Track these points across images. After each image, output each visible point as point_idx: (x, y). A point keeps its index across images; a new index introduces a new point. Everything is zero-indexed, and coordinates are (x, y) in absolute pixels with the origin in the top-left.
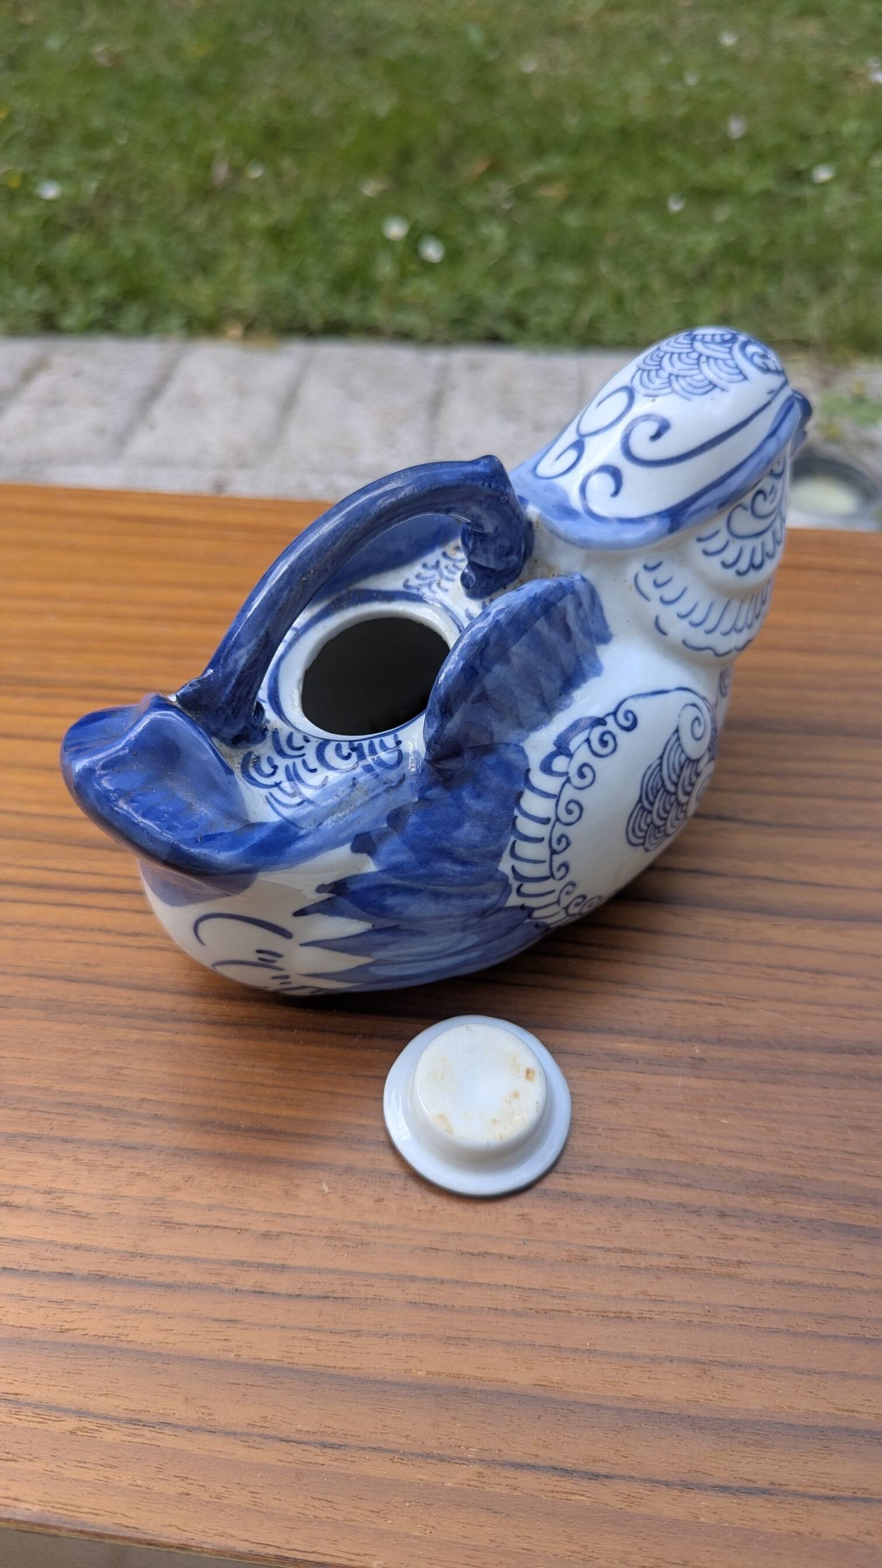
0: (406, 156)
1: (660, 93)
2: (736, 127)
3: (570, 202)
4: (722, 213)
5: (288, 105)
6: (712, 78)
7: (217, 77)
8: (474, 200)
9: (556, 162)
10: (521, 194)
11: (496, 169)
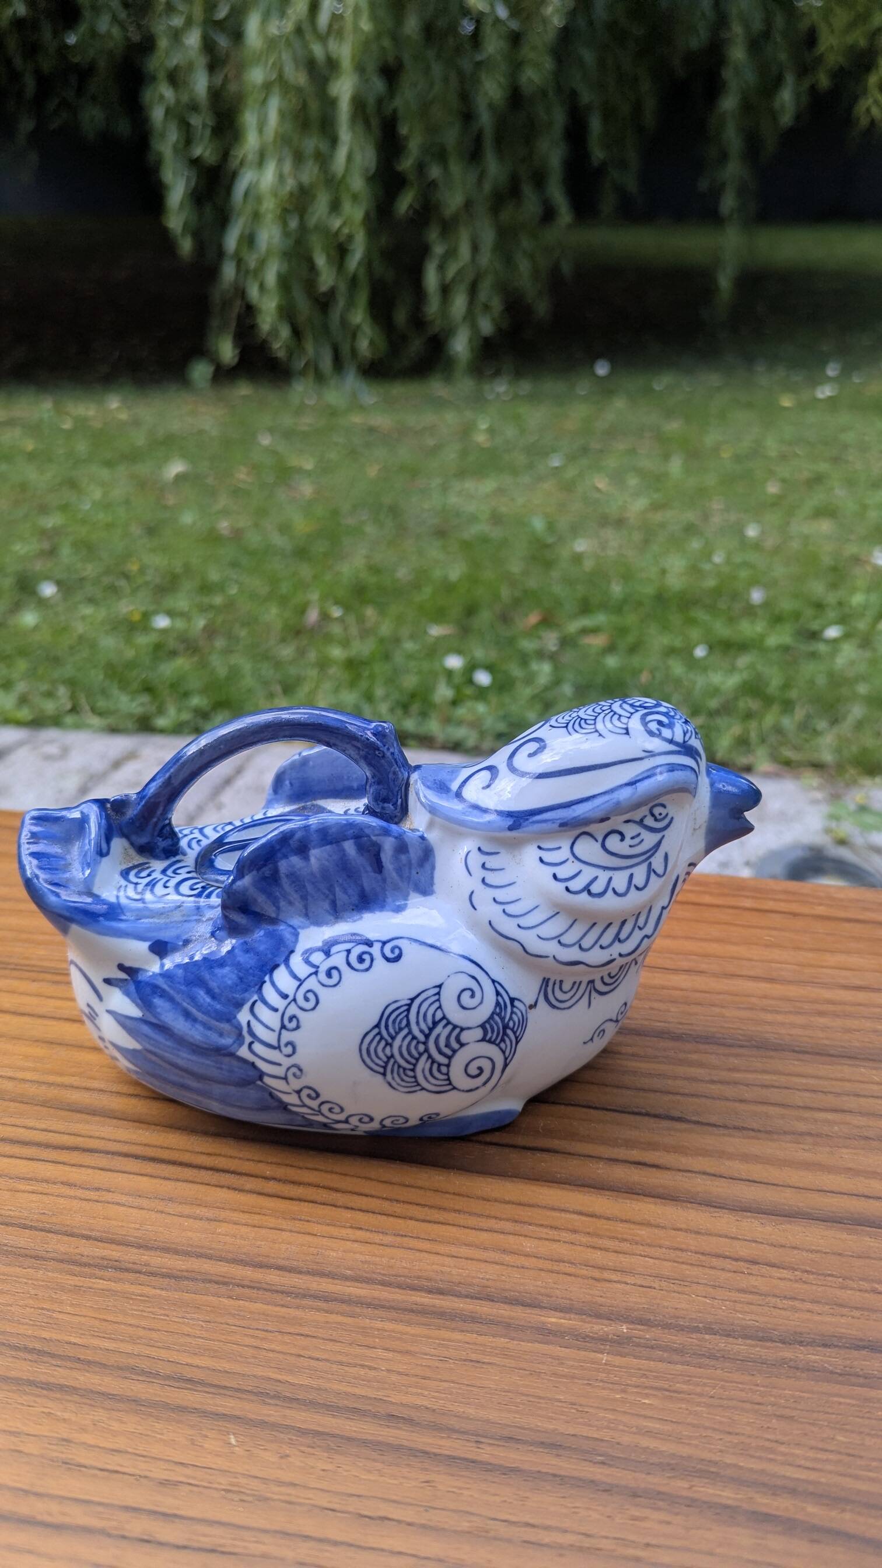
0: (471, 611)
1: (694, 570)
2: (757, 596)
3: (611, 649)
4: (743, 661)
5: (374, 569)
6: (738, 559)
7: (320, 547)
8: (528, 645)
9: (600, 619)
10: (566, 642)
11: (547, 622)
